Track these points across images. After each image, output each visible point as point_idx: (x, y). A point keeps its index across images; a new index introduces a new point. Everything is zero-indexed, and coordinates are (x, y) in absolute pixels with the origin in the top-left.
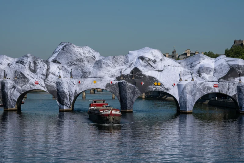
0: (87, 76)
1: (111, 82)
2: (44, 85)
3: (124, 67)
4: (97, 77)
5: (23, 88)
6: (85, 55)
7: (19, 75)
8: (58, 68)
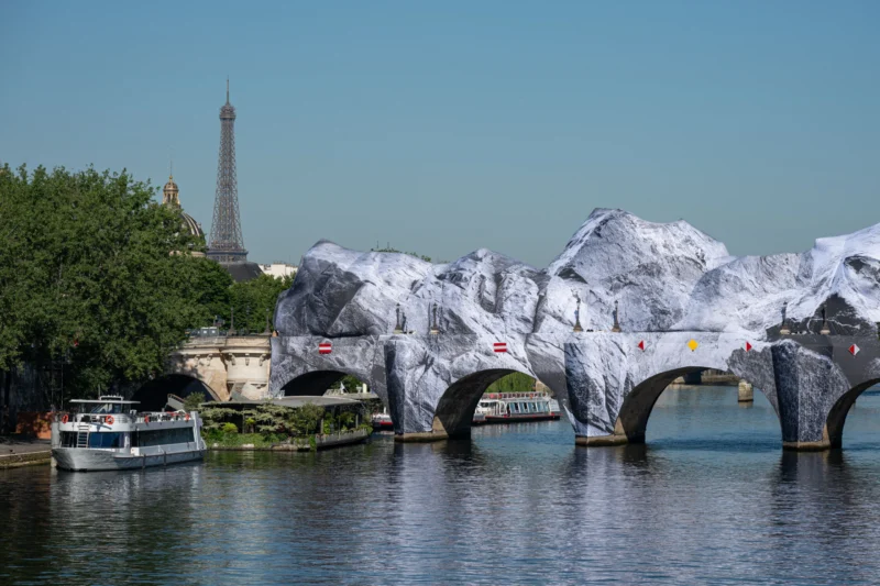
0: (668, 326)
1: (749, 346)
2: (522, 354)
3: (795, 293)
4: (702, 328)
5: (455, 365)
6: (668, 253)
7: (446, 320)
8: (576, 296)
